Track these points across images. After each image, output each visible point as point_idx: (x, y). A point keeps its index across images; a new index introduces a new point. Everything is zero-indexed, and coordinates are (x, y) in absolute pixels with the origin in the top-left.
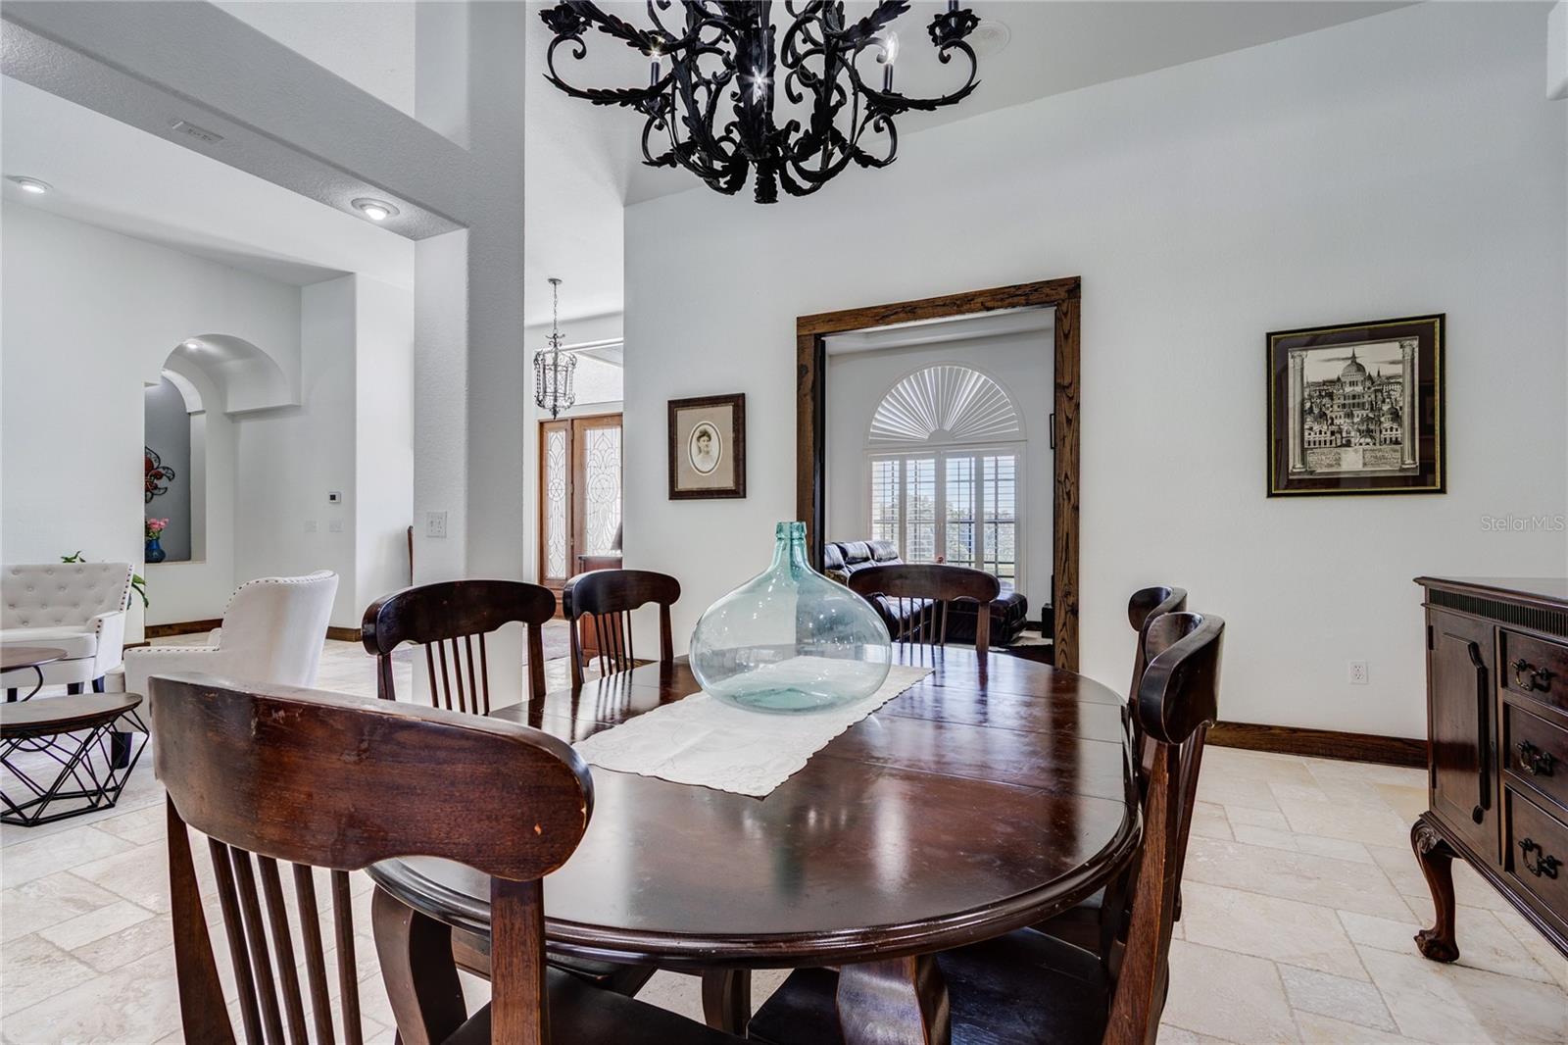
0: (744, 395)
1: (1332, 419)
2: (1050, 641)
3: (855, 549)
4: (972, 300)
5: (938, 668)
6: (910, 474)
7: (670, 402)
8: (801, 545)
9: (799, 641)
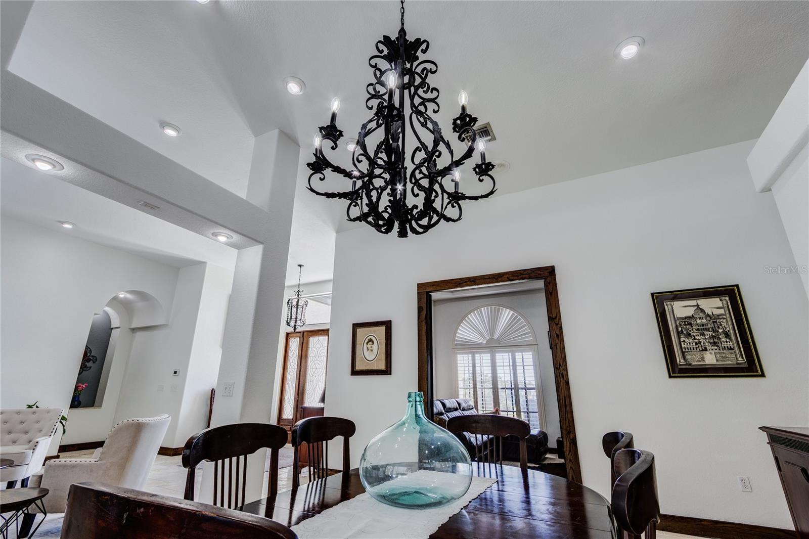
0: (391, 321)
1: (694, 336)
2: (562, 461)
3: (450, 403)
4: (503, 276)
5: (500, 479)
6: (477, 362)
7: (353, 324)
8: (420, 405)
9: (420, 461)
